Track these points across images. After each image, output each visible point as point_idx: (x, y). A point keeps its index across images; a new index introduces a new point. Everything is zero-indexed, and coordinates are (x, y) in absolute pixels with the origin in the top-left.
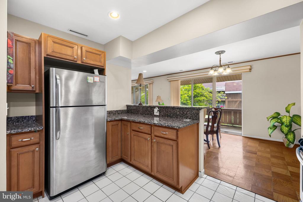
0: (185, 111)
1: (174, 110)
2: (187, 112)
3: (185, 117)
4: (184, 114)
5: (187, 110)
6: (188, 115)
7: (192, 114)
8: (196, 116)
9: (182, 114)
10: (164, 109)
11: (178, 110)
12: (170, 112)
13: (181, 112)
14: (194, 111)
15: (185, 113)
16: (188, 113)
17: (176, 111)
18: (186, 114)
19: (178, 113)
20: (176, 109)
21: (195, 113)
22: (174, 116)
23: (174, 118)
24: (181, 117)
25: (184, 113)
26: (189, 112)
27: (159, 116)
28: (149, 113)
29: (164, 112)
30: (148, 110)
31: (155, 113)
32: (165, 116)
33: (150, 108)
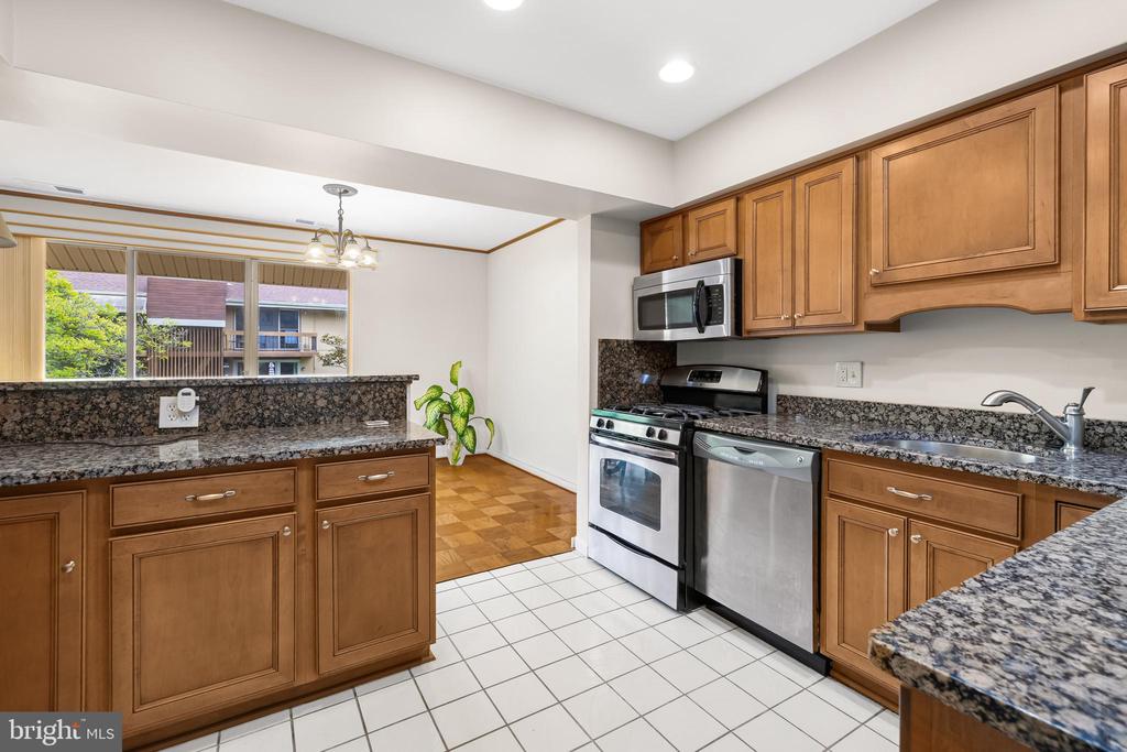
0: (354, 393)
1: (300, 395)
2: (364, 394)
3: (352, 417)
4: (349, 406)
5: (364, 388)
6: (366, 407)
7: (383, 399)
8: (396, 407)
9: (341, 407)
10: (235, 395)
11: (320, 392)
12: (275, 401)
13: (336, 399)
14: (389, 390)
15: (354, 398)
16: (365, 399)
17: (310, 397)
18: (360, 402)
19: (321, 403)
20: (312, 389)
21: (392, 395)
22: (300, 420)
23: (300, 424)
24: (336, 419)
25: (348, 400)
26: (370, 397)
27: (200, 432)
28: (106, 423)
29: (234, 406)
30: (95, 407)
31: (164, 423)
32: (245, 427)
33: (114, 397)
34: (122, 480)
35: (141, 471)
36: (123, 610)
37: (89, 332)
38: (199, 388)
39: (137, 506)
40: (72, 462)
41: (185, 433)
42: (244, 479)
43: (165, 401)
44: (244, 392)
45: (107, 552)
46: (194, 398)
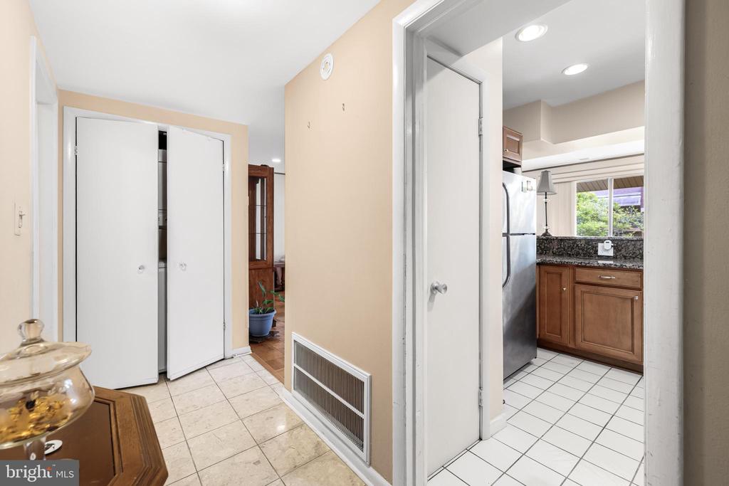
10: (628, 244)
27: (614, 258)
28: (581, 251)
29: (628, 248)
30: (577, 245)
31: (600, 253)
32: (634, 258)
33: (583, 242)
34: (578, 266)
35: (583, 264)
36: (579, 307)
37: (603, 218)
38: (613, 241)
39: (584, 275)
40: (566, 260)
41: (608, 258)
42: (619, 274)
43: (600, 245)
44: (633, 243)
45: (574, 288)
46: (610, 244)
